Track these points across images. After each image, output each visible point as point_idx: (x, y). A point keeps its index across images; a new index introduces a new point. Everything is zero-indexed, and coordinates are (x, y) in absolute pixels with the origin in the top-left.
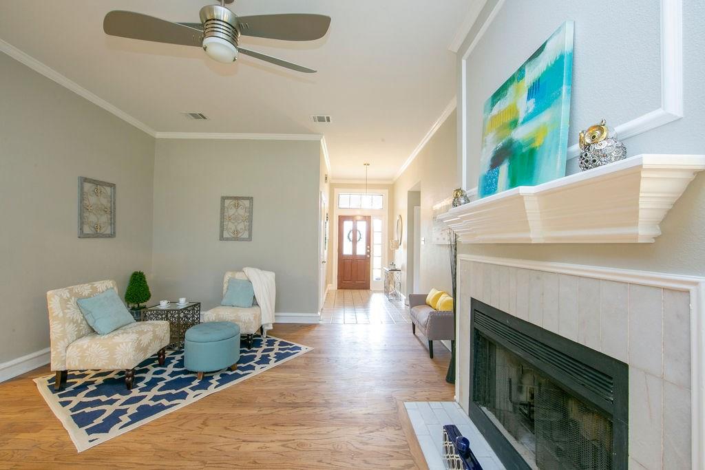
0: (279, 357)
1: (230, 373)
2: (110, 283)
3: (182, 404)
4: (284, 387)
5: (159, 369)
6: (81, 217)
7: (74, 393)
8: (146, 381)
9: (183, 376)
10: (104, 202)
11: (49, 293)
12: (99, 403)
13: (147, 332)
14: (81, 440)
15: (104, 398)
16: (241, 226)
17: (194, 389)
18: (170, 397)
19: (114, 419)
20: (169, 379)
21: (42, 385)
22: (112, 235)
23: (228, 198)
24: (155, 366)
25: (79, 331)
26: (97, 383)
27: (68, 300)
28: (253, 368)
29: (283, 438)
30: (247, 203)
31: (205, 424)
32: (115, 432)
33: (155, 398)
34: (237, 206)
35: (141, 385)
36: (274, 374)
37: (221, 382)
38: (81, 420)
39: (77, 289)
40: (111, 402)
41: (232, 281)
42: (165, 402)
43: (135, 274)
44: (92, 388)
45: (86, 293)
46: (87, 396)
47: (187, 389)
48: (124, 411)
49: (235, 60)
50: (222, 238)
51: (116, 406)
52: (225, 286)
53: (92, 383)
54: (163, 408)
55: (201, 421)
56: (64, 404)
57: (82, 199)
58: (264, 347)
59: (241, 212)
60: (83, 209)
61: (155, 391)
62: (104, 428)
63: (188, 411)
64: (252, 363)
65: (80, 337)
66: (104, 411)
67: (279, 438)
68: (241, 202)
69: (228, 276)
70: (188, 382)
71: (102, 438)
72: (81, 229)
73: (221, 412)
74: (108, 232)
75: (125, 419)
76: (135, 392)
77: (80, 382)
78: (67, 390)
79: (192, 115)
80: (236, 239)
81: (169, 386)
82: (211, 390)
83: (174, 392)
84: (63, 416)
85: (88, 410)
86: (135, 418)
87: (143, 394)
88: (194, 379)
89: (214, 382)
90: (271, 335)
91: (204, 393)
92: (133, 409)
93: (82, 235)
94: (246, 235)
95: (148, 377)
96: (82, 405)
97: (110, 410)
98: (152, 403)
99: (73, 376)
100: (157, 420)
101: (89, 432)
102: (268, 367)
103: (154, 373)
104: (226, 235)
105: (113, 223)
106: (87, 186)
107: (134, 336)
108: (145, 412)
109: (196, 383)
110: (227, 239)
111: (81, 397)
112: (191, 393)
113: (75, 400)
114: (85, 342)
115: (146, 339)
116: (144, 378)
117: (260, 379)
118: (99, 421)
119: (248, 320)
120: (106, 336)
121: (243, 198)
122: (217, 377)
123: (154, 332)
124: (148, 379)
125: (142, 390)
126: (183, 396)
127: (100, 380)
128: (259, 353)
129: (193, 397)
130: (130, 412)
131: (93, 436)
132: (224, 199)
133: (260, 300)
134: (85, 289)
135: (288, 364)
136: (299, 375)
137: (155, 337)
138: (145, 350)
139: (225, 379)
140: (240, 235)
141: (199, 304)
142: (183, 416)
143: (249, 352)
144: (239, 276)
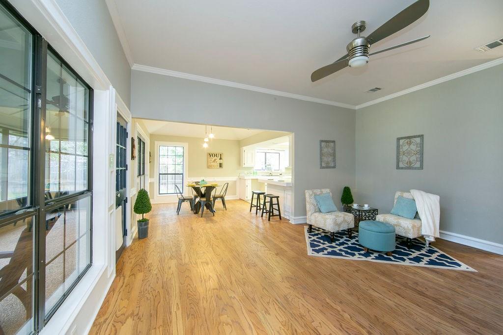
0: (432, 262)
1: (385, 256)
2: (328, 190)
3: (351, 258)
4: (421, 280)
5: (348, 239)
6: (321, 159)
7: (313, 235)
8: (340, 242)
9: (357, 247)
10: (330, 150)
11: (306, 191)
12: (319, 242)
13: (340, 217)
14: (310, 252)
15: (322, 241)
16: (413, 158)
17: (359, 254)
18: (347, 253)
19: (322, 250)
20: (350, 245)
21: (306, 228)
22: (334, 167)
23: (402, 138)
24: (347, 237)
25: (315, 209)
26: (322, 235)
27: (312, 195)
28: (404, 260)
29: (398, 302)
30: (418, 140)
31: (357, 271)
32: (320, 255)
33: (340, 250)
34: (410, 144)
35: (337, 242)
36: (419, 271)
37: (377, 258)
38: (312, 245)
39: (315, 191)
40: (324, 244)
41: (401, 197)
42: (343, 253)
43: (345, 188)
44: (319, 236)
45: (318, 193)
46: (317, 238)
47: (356, 253)
48: (327, 249)
49: (367, 62)
50: (398, 167)
51: (325, 246)
52: (395, 201)
53: (320, 234)
54: (341, 255)
55: (356, 269)
56: (310, 238)
57: (321, 150)
58: (423, 252)
59: (413, 147)
60: (321, 154)
61: (341, 247)
62: (318, 251)
63: (352, 262)
64: (405, 257)
65: (316, 212)
66: (319, 246)
67: (396, 301)
68: (412, 140)
69: (398, 194)
70: (359, 250)
71: (316, 254)
72: (321, 164)
73: (368, 271)
74: (333, 165)
75: (326, 252)
76: (333, 244)
77: (317, 232)
78: (312, 233)
79: (371, 90)
80: (410, 168)
81: (349, 248)
82: (369, 259)
83: (349, 251)
84: (308, 241)
85: (315, 243)
86: (329, 253)
87: (337, 246)
88: (363, 250)
89: (373, 256)
90: (435, 247)
91: (364, 258)
92: (330, 250)
93: (322, 167)
94: (418, 165)
95: (342, 240)
96: (314, 240)
97: (322, 246)
98: (338, 251)
99: (315, 229)
100: (337, 259)
101: (313, 250)
102: (416, 264)
103: (345, 240)
104: (401, 165)
105: (334, 161)
106: (323, 144)
107: (334, 217)
108: (334, 253)
109: (362, 252)
110: (402, 168)
111: (315, 238)
112: (357, 256)
113: (313, 238)
114: (317, 214)
115: (340, 220)
116: (339, 240)
117: (406, 268)
118: (317, 248)
119: (407, 228)
120: (324, 214)
121: (415, 137)
122: (376, 255)
123: (344, 218)
124: (341, 241)
125: (337, 244)
126: (353, 255)
127: (323, 234)
128: (416, 254)
129: (357, 257)
130: (328, 251)
131: (314, 252)
132: (399, 139)
133: (422, 215)
134: (318, 191)
135: (438, 270)
136: (442, 280)
137: (345, 221)
138: (339, 225)
139: (380, 257)
140: (413, 165)
141: (377, 210)
142: (349, 263)
143: (408, 251)
144: (406, 195)
